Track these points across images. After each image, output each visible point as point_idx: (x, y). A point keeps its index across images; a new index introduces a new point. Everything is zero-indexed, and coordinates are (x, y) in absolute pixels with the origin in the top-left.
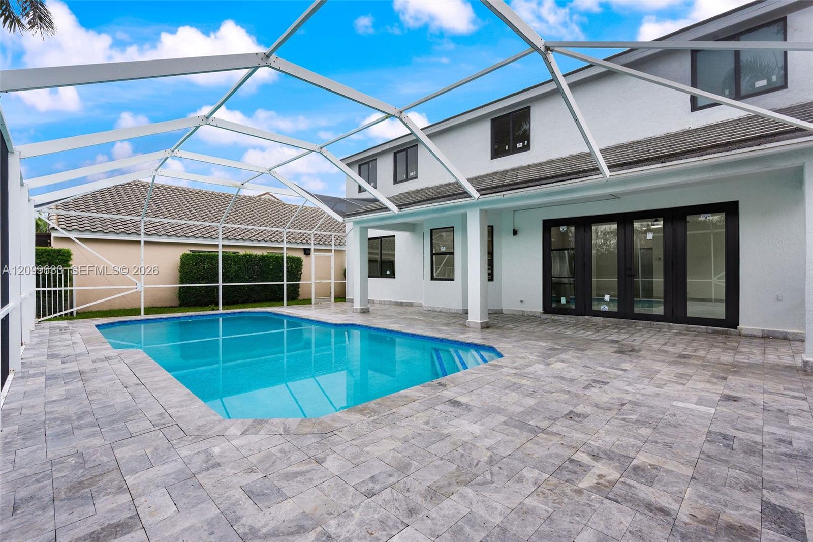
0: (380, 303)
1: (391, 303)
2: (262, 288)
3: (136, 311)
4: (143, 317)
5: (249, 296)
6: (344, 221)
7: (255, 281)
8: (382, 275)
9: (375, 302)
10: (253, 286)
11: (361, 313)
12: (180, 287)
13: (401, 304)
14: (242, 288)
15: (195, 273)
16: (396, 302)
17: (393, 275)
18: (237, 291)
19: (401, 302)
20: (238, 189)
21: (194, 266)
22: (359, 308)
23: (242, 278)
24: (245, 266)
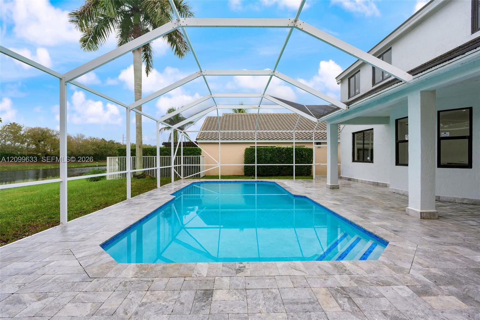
0: (362, 182)
1: (369, 183)
2: (287, 167)
3: (217, 177)
4: (220, 180)
5: (279, 172)
6: (318, 121)
7: (283, 163)
8: (364, 161)
9: (359, 181)
10: (282, 166)
11: (330, 188)
12: (245, 166)
13: (377, 184)
14: (275, 167)
15: (250, 158)
16: (373, 182)
17: (372, 161)
18: (272, 169)
19: (378, 183)
20: (258, 109)
21: (250, 155)
22: (330, 184)
23: (275, 161)
24: (277, 154)
